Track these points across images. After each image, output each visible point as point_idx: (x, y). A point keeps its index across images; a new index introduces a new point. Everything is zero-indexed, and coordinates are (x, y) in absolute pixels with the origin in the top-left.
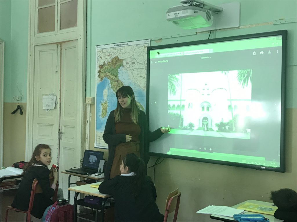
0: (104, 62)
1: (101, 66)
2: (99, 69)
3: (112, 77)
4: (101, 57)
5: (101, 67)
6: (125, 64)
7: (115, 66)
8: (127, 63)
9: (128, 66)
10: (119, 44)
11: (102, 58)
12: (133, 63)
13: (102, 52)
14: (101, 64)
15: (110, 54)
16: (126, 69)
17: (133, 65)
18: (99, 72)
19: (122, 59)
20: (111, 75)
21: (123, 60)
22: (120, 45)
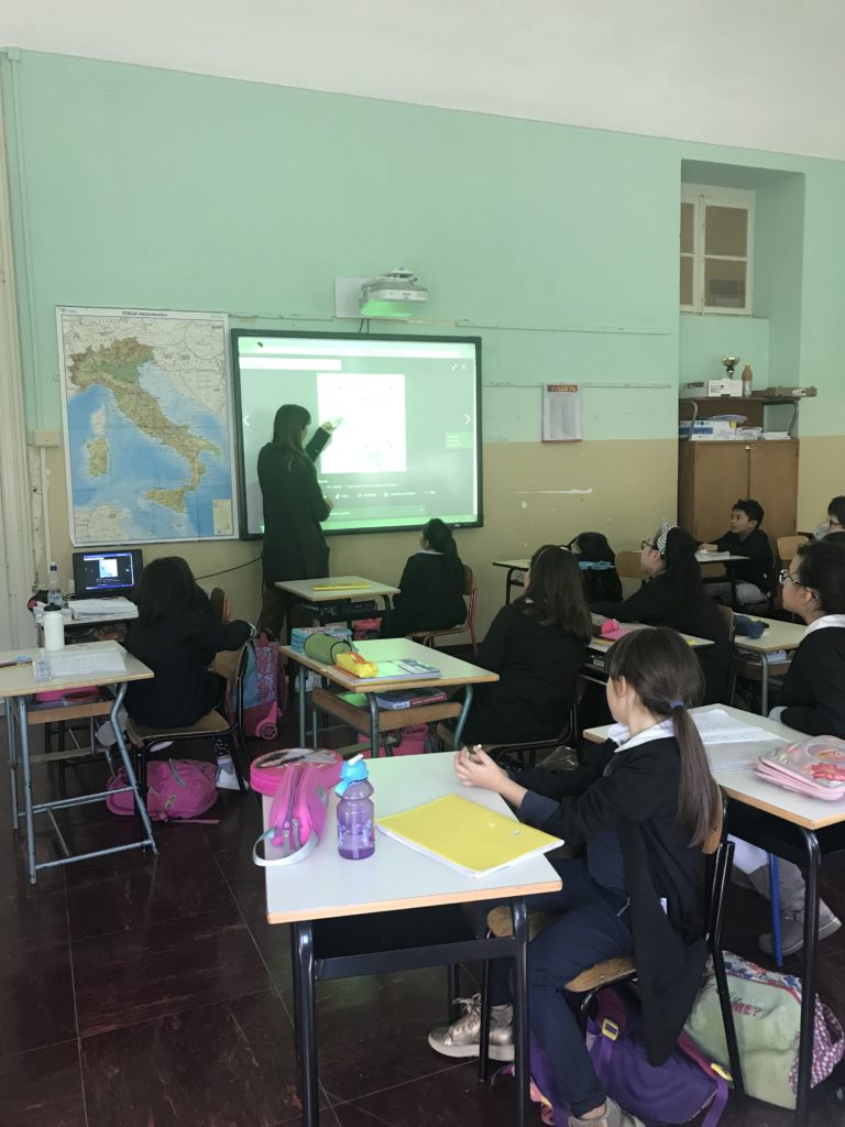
0: (89, 349)
1: (79, 355)
2: (70, 363)
3: (117, 383)
4: (76, 335)
5: (78, 358)
6: (158, 356)
7: (128, 360)
8: (166, 356)
9: (170, 361)
10: (138, 311)
11: (81, 336)
12: (185, 358)
13: (81, 324)
14: (77, 352)
15: (108, 330)
16: (165, 370)
17: (185, 361)
18: (74, 369)
19: (149, 345)
20: (115, 378)
21: (152, 348)
22: (142, 314)
